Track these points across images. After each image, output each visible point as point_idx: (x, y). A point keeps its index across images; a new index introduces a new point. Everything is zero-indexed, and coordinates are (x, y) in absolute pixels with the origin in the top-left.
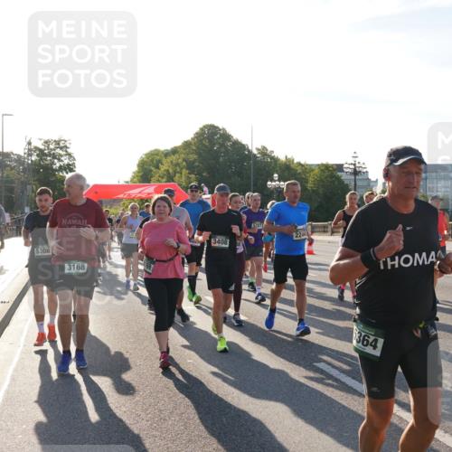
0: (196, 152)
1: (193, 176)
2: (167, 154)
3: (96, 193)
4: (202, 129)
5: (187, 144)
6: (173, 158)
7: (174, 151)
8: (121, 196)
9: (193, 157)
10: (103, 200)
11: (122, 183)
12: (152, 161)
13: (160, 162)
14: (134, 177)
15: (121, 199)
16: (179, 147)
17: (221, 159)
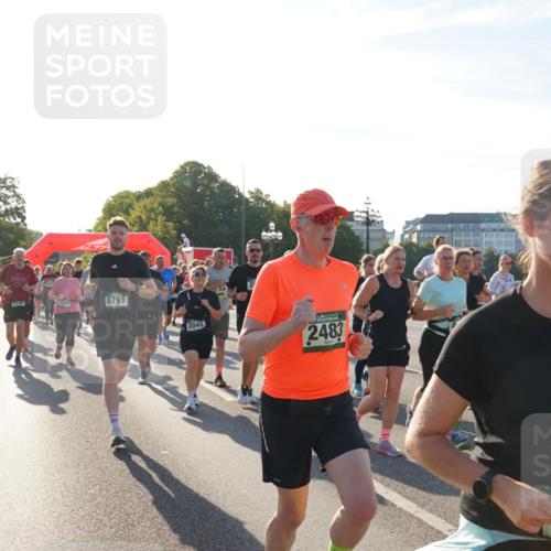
0: (176, 195)
1: (171, 224)
2: (139, 196)
3: (51, 243)
4: (182, 167)
5: (164, 185)
6: (147, 201)
7: (149, 193)
8: (82, 248)
9: (171, 201)
10: (60, 252)
11: (83, 231)
12: (121, 204)
13: (130, 206)
14: (98, 225)
15: (82, 252)
16: (155, 188)
17: (206, 204)
